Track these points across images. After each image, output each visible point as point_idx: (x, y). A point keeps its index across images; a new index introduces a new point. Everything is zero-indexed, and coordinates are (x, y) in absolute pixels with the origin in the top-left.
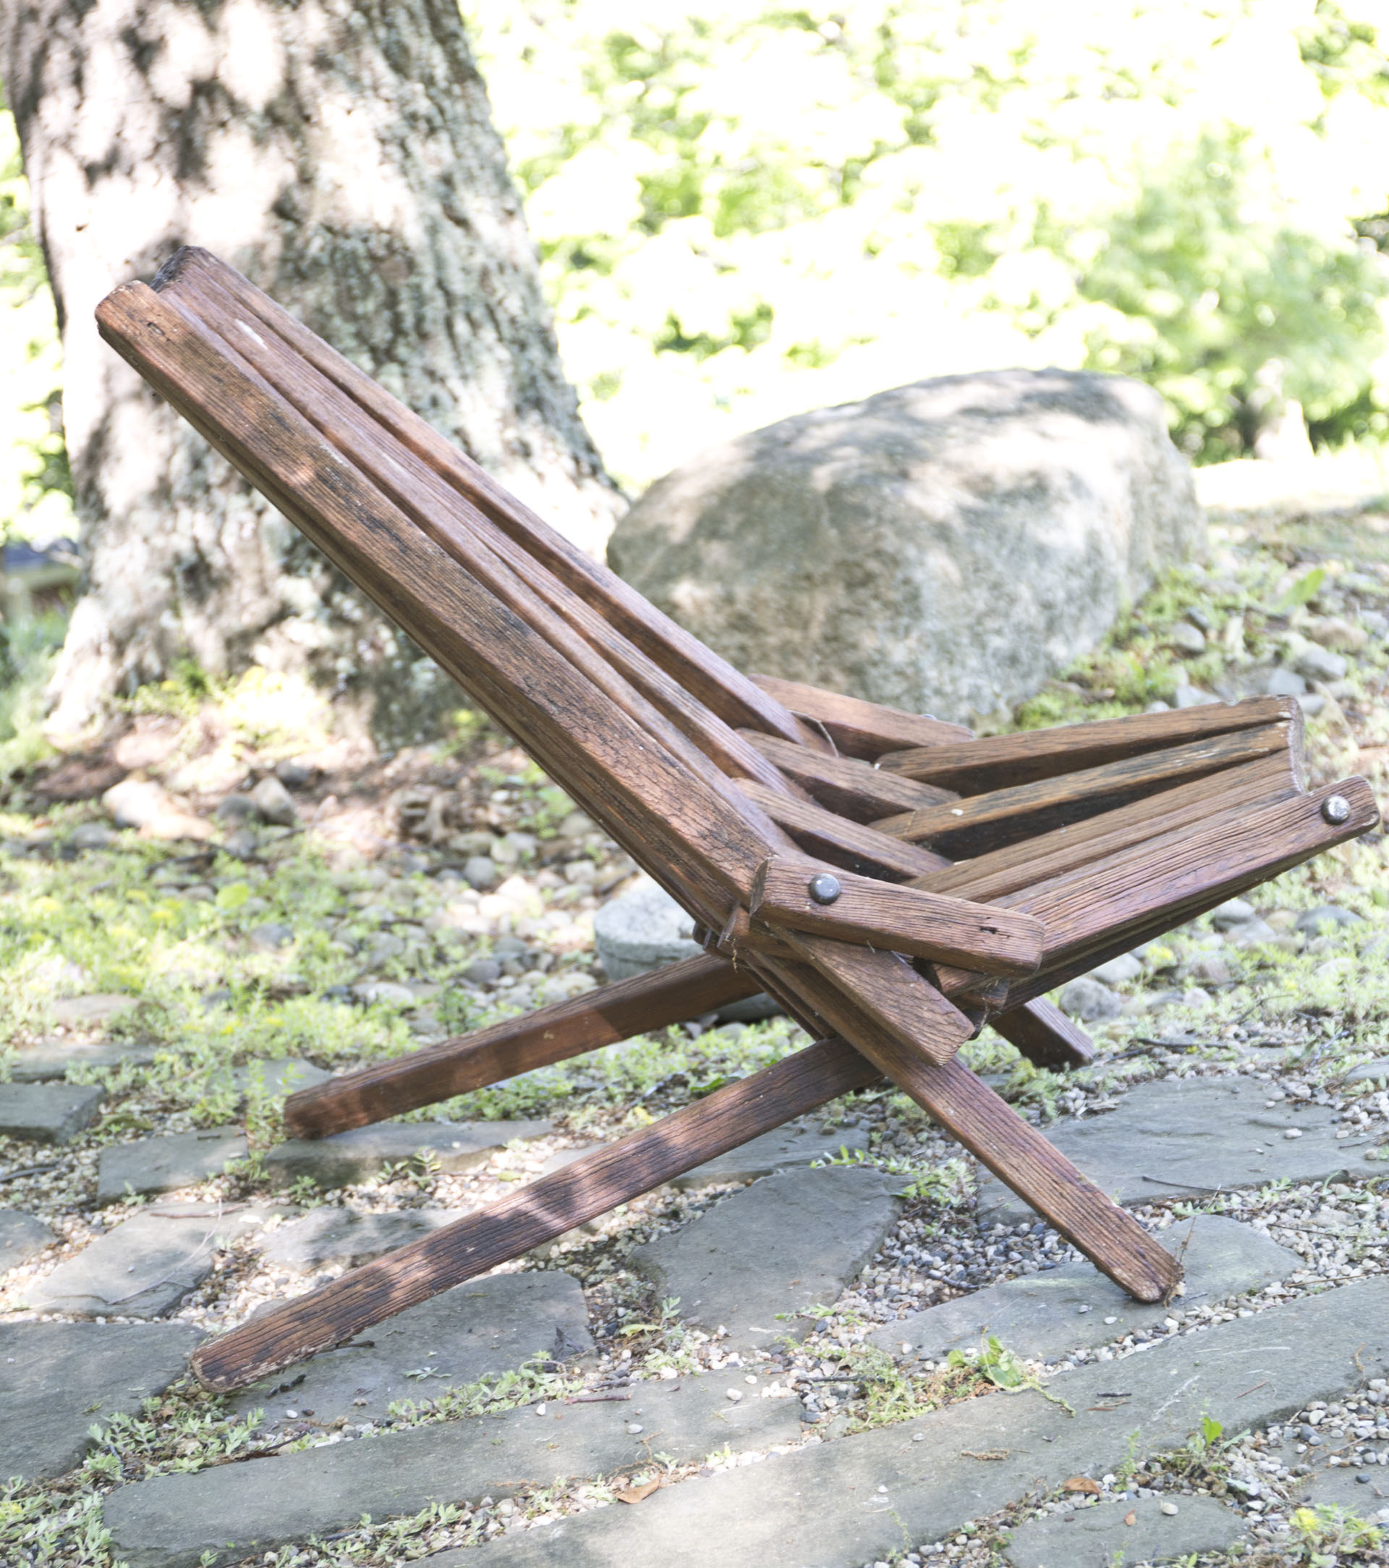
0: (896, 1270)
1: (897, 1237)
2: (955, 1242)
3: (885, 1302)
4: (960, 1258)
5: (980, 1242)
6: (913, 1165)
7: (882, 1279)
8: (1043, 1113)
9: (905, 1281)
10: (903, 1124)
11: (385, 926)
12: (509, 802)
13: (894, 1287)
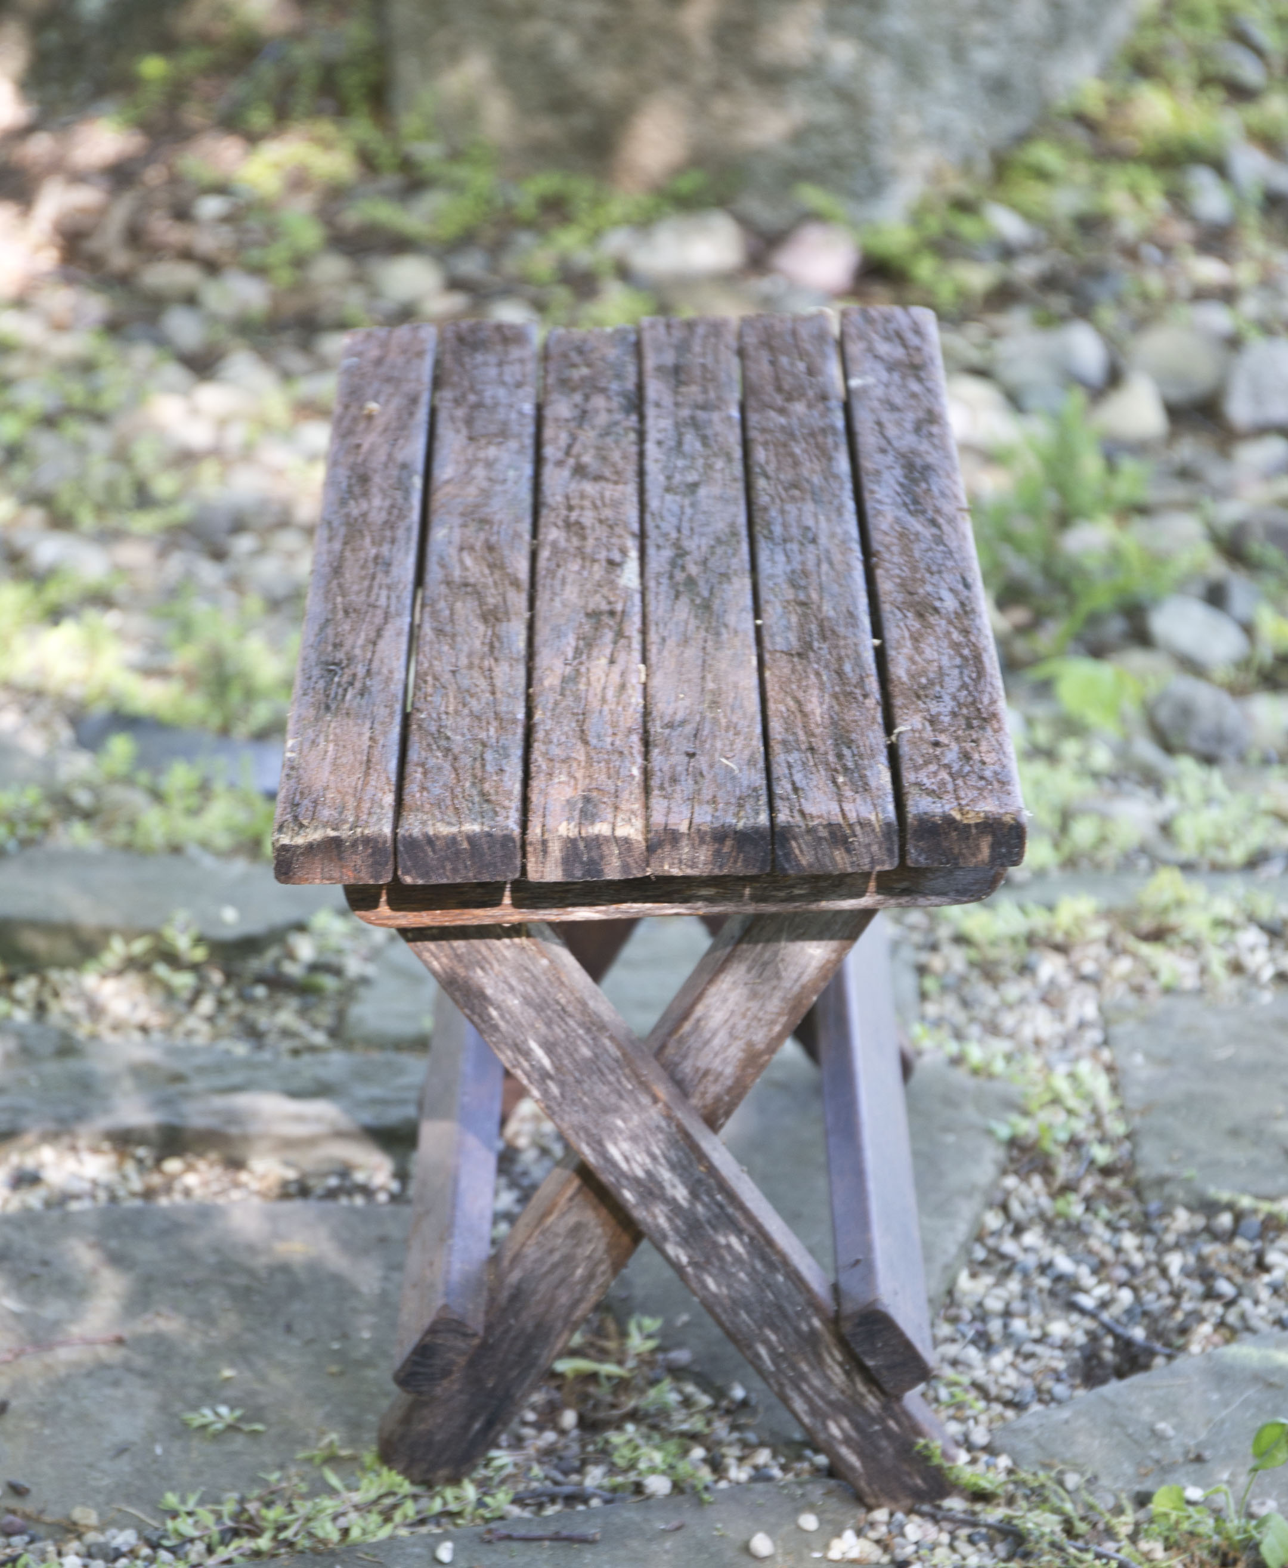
0: (1014, 1285)
1: (1005, 1208)
2: (1107, 1235)
3: (1007, 1355)
4: (1121, 1274)
5: (1149, 1241)
6: (1009, 1058)
7: (994, 1304)
8: (1203, 971)
9: (1036, 1315)
10: (972, 964)
11: (49, 421)
12: (228, 219)
13: (1018, 1325)
